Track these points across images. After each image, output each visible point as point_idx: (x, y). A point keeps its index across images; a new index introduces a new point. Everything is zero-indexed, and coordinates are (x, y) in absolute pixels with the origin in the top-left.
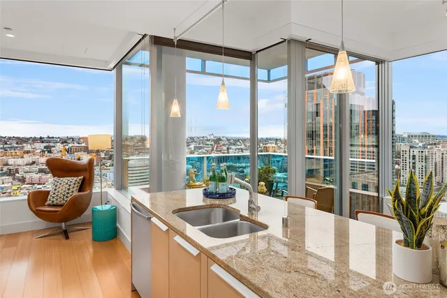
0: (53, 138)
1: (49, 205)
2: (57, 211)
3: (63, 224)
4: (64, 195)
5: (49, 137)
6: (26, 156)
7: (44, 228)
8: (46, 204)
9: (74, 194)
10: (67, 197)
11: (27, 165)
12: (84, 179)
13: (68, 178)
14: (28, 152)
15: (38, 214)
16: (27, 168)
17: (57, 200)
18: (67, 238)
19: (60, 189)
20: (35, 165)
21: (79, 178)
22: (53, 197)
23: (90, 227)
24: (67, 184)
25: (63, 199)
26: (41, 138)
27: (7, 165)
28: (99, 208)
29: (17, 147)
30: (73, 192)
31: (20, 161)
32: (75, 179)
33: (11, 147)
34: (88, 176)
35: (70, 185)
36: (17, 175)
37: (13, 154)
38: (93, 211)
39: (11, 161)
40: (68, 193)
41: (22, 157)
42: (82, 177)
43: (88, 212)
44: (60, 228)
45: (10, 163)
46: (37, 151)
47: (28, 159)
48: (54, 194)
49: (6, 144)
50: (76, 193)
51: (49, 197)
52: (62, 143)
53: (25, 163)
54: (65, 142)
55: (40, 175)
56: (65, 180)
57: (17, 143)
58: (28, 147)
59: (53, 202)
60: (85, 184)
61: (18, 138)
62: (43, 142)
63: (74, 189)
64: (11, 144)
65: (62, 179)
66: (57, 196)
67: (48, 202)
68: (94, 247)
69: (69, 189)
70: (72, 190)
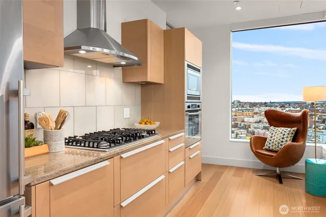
0: (274, 103)
1: (266, 150)
2: (273, 156)
3: (278, 169)
4: (279, 143)
5: (271, 102)
6: (255, 116)
7: (262, 168)
8: (264, 148)
9: (287, 143)
10: (281, 145)
11: (256, 122)
12: (297, 130)
13: (283, 128)
14: (256, 113)
15: (257, 155)
16: (256, 125)
17: (273, 146)
18: (281, 182)
19: (275, 137)
20: (261, 123)
21: (293, 129)
22: (270, 144)
23: (304, 179)
24: (281, 133)
25: (278, 147)
26: (265, 103)
27: (243, 121)
28: (313, 160)
29: (249, 110)
30: (286, 141)
31: (251, 120)
32: (289, 129)
33: (246, 110)
34: (301, 128)
35: (284, 135)
36: (249, 129)
37: (247, 114)
38: (306, 163)
39: (246, 119)
40: (282, 142)
41: (253, 117)
42: (295, 129)
43: (301, 164)
44: (275, 171)
45: (245, 120)
46: (262, 113)
47: (257, 118)
48: (270, 140)
49: (243, 107)
50: (289, 142)
51: (266, 143)
52: (281, 107)
53: (255, 121)
54: (283, 106)
55: (264, 131)
56: (281, 129)
57: (250, 107)
58: (256, 110)
59: (269, 147)
60: (299, 136)
61: (251, 103)
62: (266, 106)
63: (288, 139)
64: (246, 107)
65: (277, 128)
66: (273, 142)
67: (266, 147)
68: (307, 199)
69: (283, 138)
70: (286, 139)
